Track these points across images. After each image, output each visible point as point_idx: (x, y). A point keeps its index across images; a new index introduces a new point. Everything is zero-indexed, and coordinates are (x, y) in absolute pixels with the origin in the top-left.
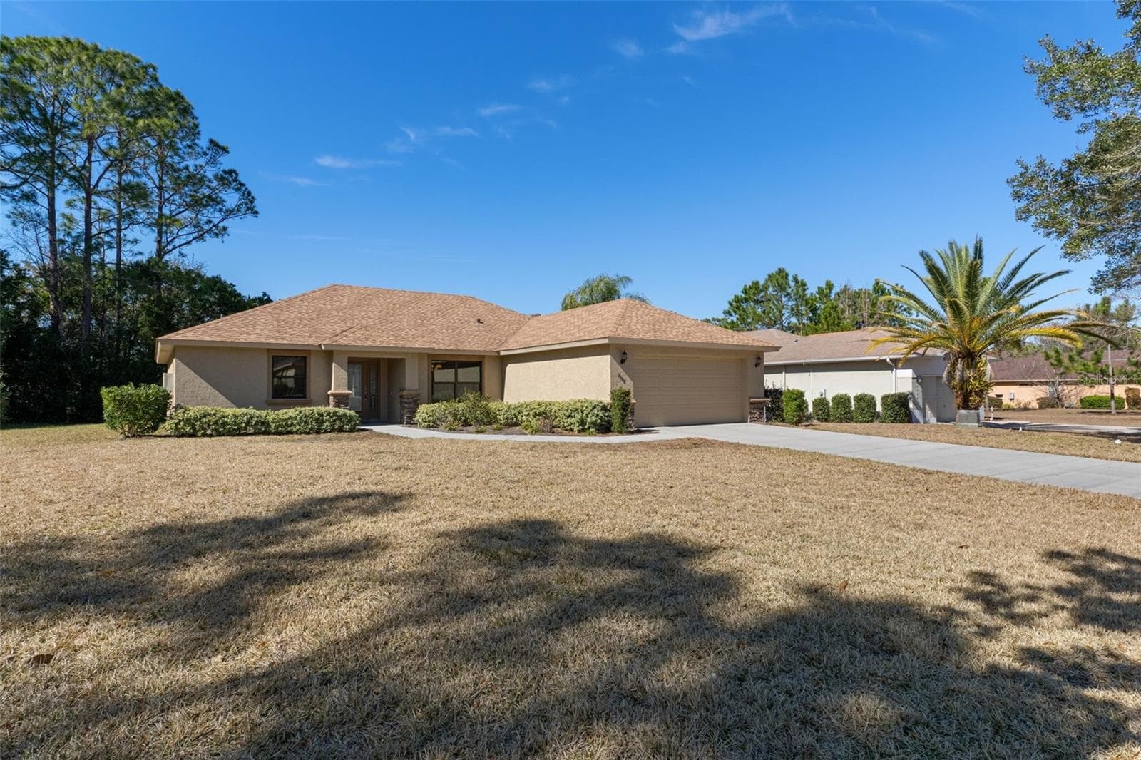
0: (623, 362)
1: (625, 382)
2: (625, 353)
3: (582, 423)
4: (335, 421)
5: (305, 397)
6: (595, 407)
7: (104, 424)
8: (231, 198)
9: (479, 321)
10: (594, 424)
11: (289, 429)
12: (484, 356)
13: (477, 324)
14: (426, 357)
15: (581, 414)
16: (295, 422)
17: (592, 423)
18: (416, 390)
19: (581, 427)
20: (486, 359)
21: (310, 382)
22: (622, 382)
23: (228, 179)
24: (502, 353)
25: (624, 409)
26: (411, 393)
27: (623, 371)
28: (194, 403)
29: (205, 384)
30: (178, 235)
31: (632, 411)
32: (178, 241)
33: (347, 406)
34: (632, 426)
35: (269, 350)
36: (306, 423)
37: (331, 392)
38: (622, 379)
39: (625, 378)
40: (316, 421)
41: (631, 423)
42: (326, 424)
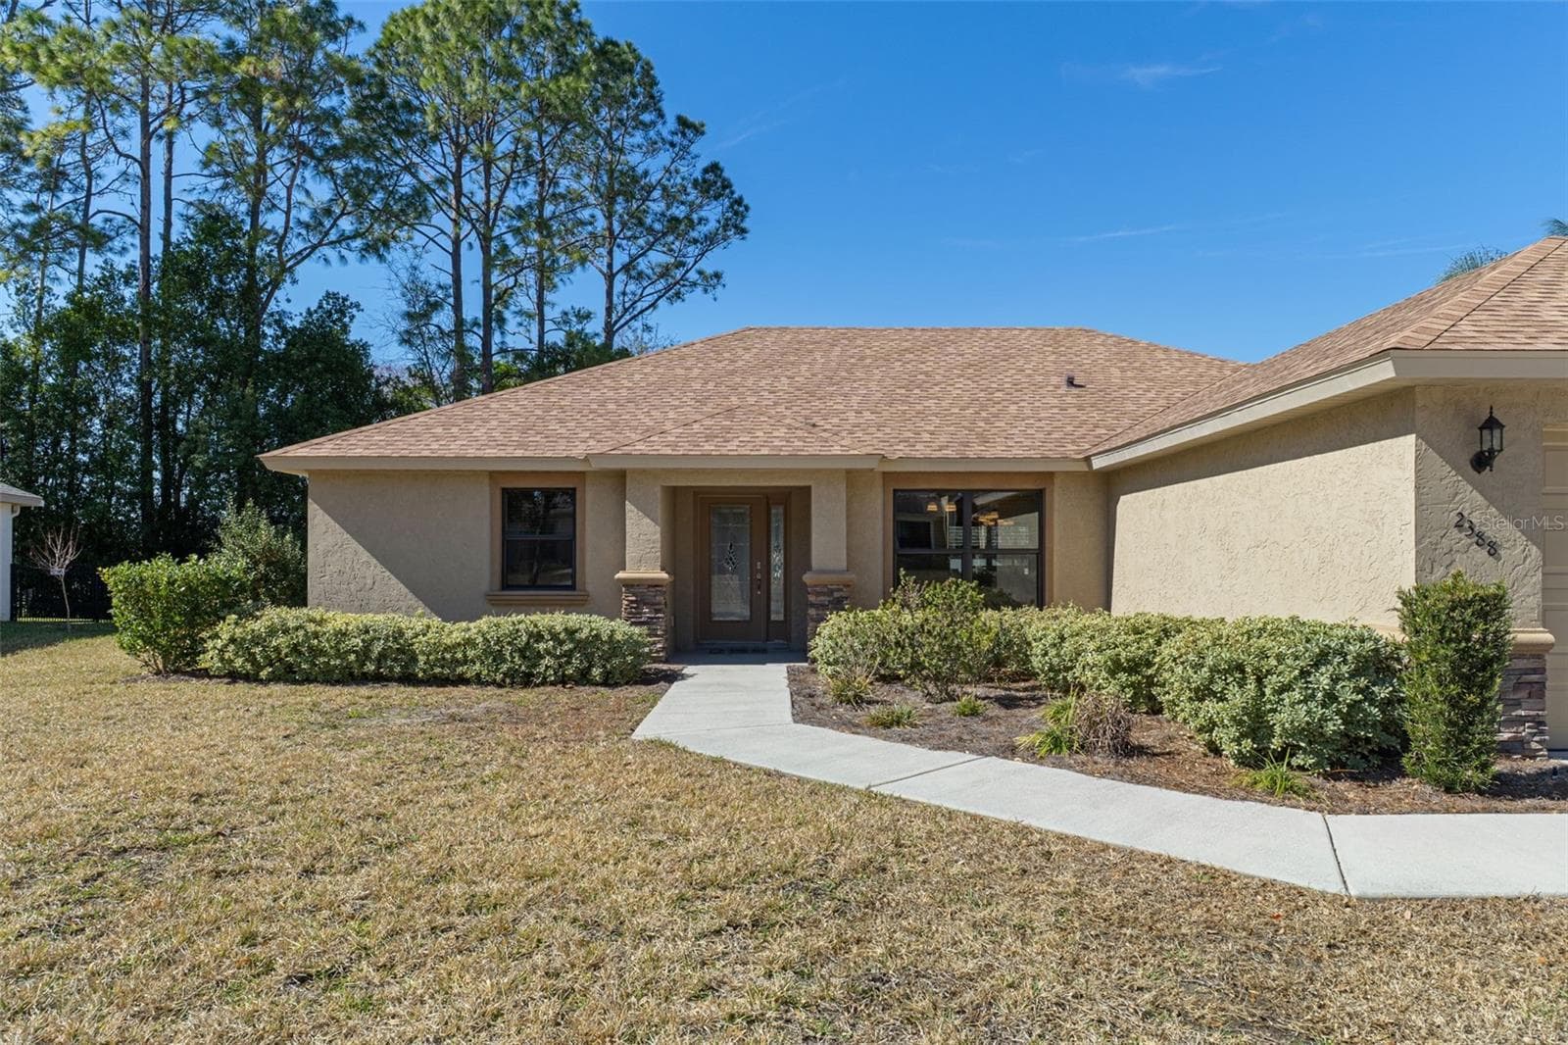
0: (1482, 462)
1: (1493, 550)
2: (1491, 424)
3: (1255, 725)
4: (569, 655)
5: (573, 587)
6: (1322, 659)
7: (112, 640)
8: (713, 213)
9: (1071, 382)
10: (1312, 734)
11: (459, 670)
12: (1051, 474)
13: (1064, 389)
14: (879, 482)
15: (1251, 686)
16: (471, 653)
17: (1298, 732)
18: (841, 572)
19: (1248, 744)
20: (1057, 481)
21: (583, 550)
22: (1482, 554)
23: (714, 183)
24: (1098, 463)
25: (1468, 682)
26: (825, 578)
27: (1486, 503)
28: (342, 597)
29: (365, 556)
30: (642, 297)
31: (1535, 677)
32: (640, 306)
33: (657, 611)
34: (1534, 745)
35: (493, 475)
36: (499, 658)
37: (621, 575)
38: (1481, 539)
39: (1489, 533)
40: (522, 652)
41: (1525, 731)
42: (547, 661)
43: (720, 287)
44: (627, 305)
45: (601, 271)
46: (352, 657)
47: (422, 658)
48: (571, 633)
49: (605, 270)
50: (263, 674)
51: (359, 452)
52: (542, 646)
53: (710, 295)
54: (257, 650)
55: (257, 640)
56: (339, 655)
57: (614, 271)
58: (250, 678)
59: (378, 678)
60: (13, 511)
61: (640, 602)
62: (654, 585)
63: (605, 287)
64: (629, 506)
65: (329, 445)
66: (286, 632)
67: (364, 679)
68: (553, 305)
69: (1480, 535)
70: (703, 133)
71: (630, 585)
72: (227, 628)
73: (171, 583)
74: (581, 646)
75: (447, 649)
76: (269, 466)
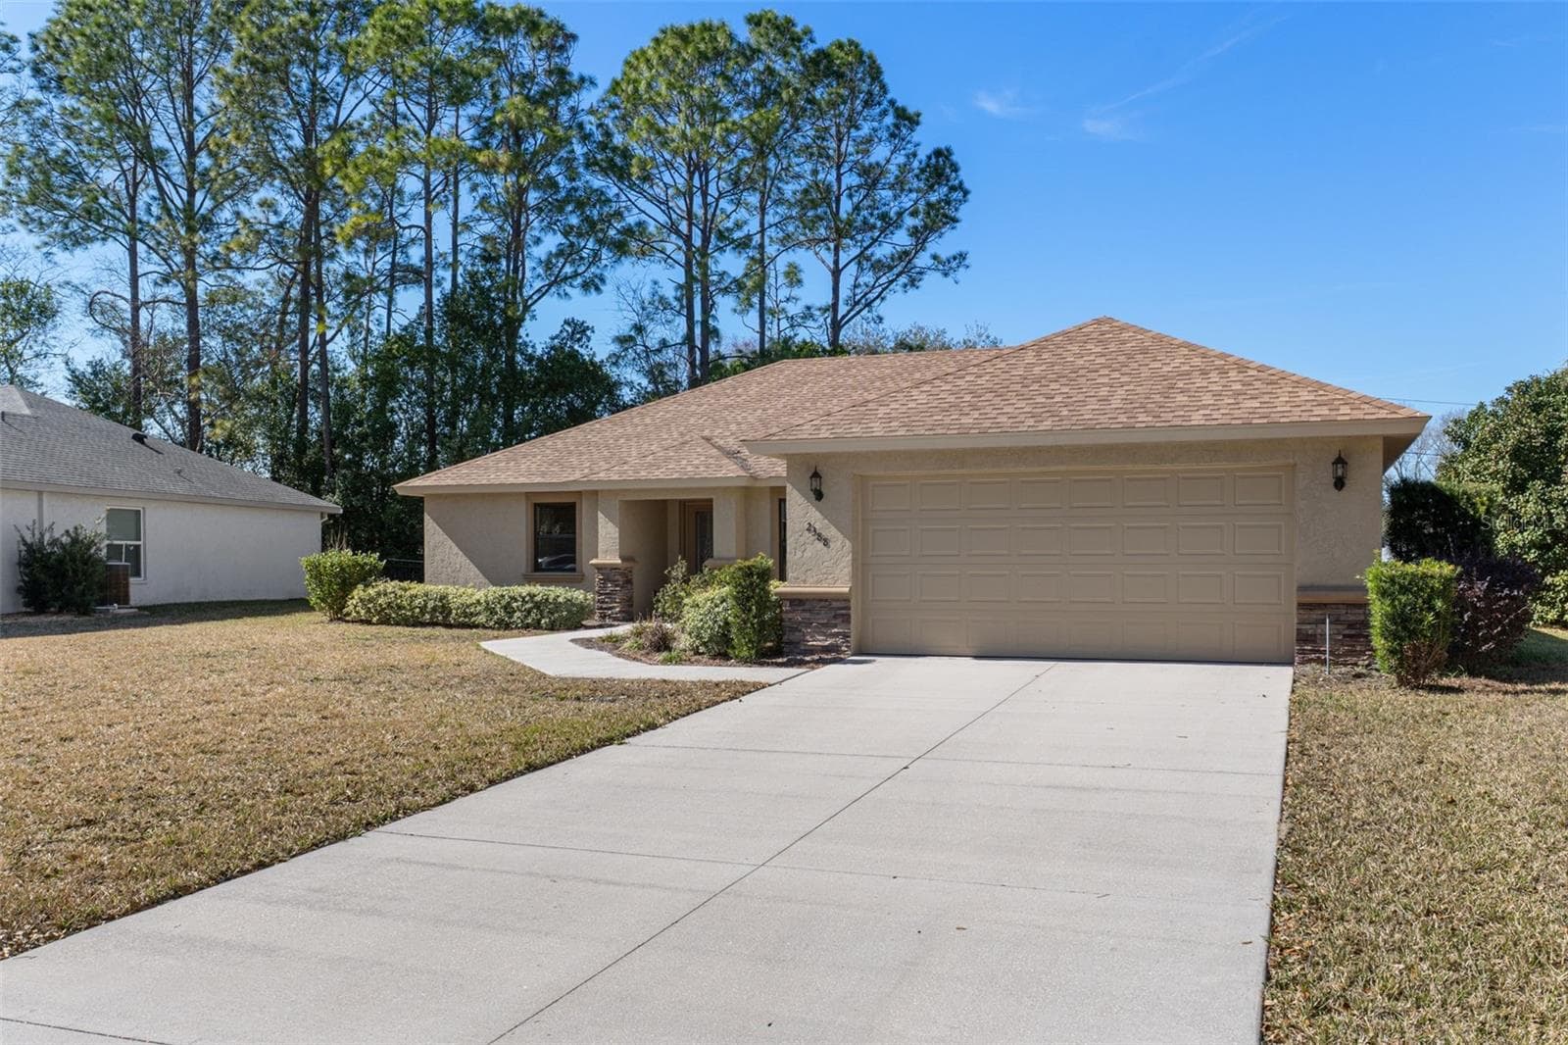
0: (818, 495)
1: (826, 543)
2: (815, 476)
4: (529, 611)
5: (575, 570)
11: (473, 619)
14: (767, 493)
18: (732, 558)
21: (581, 545)
22: (820, 545)
23: (943, 167)
26: (719, 564)
27: (821, 517)
28: (443, 576)
29: (456, 549)
30: (873, 287)
31: (843, 612)
32: (871, 296)
33: (617, 586)
34: (844, 648)
35: (528, 495)
36: (493, 612)
37: (594, 561)
38: (820, 537)
39: (825, 534)
40: (505, 608)
41: (840, 641)
42: (518, 614)
43: (961, 269)
44: (857, 298)
45: (828, 267)
46: (418, 610)
47: (454, 611)
48: (532, 596)
49: (832, 266)
50: (375, 619)
51: (450, 482)
52: (515, 605)
53: (950, 280)
54: (370, 605)
55: (371, 600)
56: (412, 609)
57: (841, 267)
58: (369, 622)
59: (433, 624)
60: (322, 518)
61: (606, 580)
62: (614, 568)
63: (830, 284)
64: (600, 515)
65: (435, 478)
66: (385, 595)
67: (423, 625)
68: (797, 300)
69: (819, 535)
70: (918, 123)
71: (600, 568)
72: (358, 592)
73: (332, 566)
74: (537, 605)
75: (468, 607)
76: (400, 493)
